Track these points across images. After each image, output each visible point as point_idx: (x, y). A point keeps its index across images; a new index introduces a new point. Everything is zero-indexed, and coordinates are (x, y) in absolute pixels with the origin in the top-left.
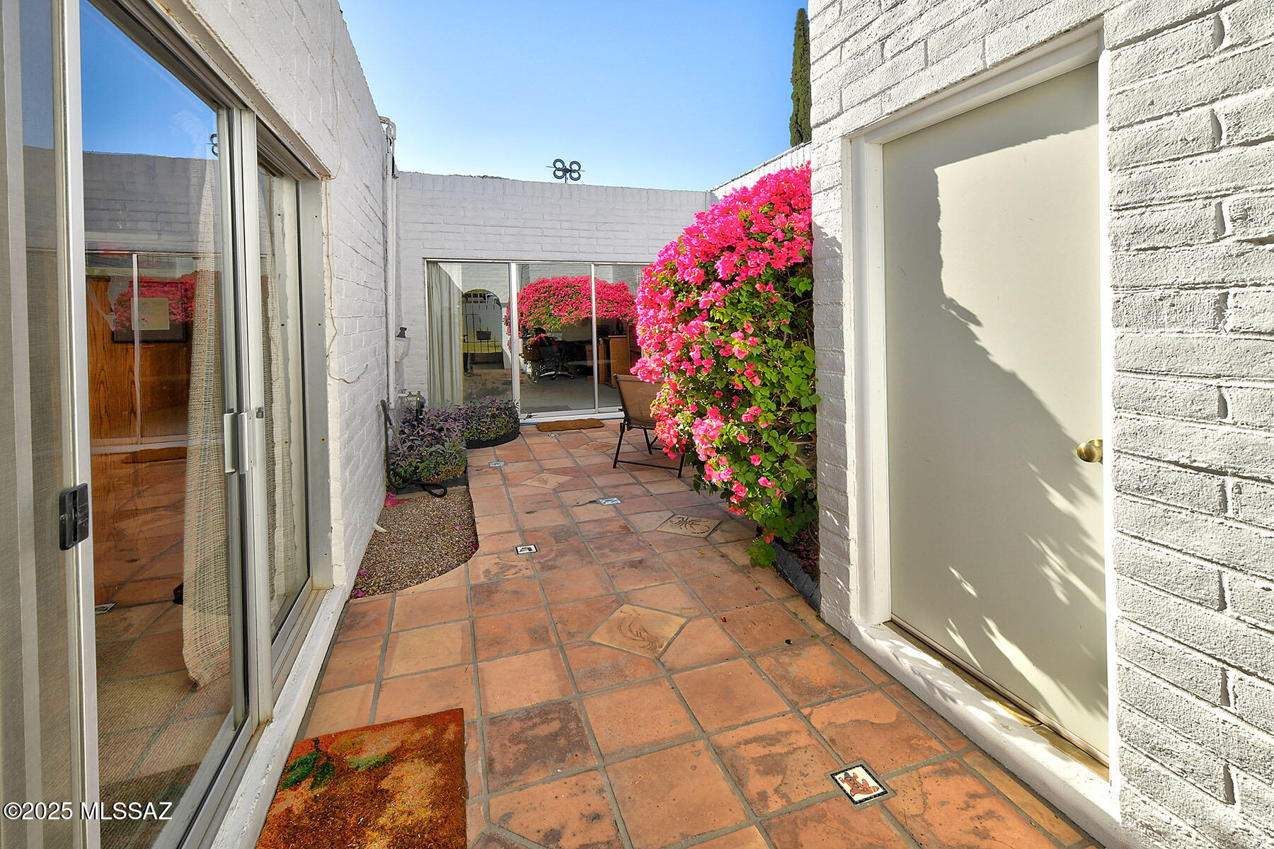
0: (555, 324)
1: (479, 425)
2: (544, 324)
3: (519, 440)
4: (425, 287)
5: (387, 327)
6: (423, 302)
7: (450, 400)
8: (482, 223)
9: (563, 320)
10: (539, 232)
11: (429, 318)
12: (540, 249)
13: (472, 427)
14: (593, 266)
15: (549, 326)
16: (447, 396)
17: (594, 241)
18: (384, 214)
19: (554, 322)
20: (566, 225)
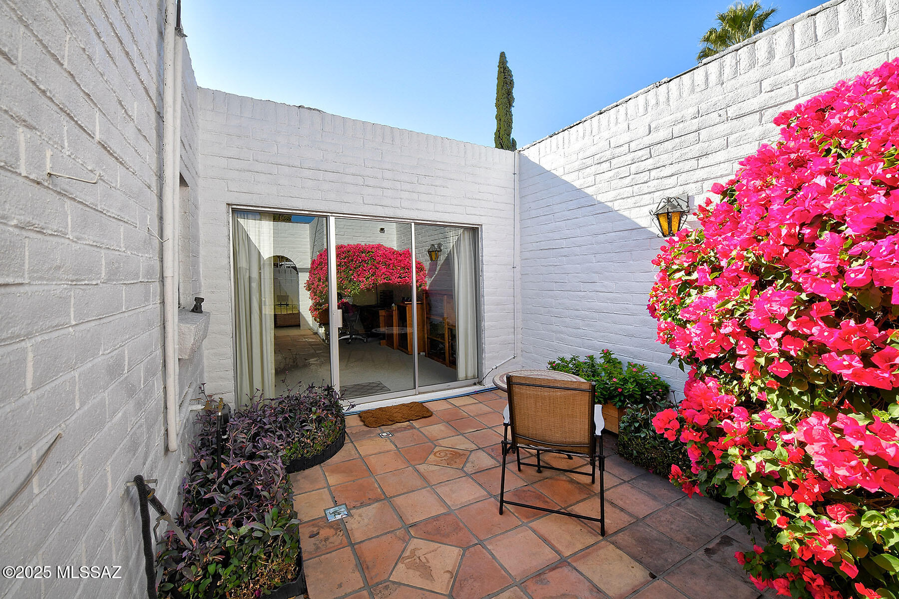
0: (354, 289)
1: (303, 435)
2: (345, 288)
3: (347, 446)
4: (229, 243)
5: (163, 302)
6: (226, 261)
7: (260, 389)
8: (297, 164)
9: (362, 286)
10: (360, 180)
11: (235, 282)
12: (362, 202)
13: (293, 439)
14: (413, 224)
15: (349, 291)
16: (257, 384)
17: (415, 196)
18: (161, 95)
19: (353, 287)
20: (388, 174)
